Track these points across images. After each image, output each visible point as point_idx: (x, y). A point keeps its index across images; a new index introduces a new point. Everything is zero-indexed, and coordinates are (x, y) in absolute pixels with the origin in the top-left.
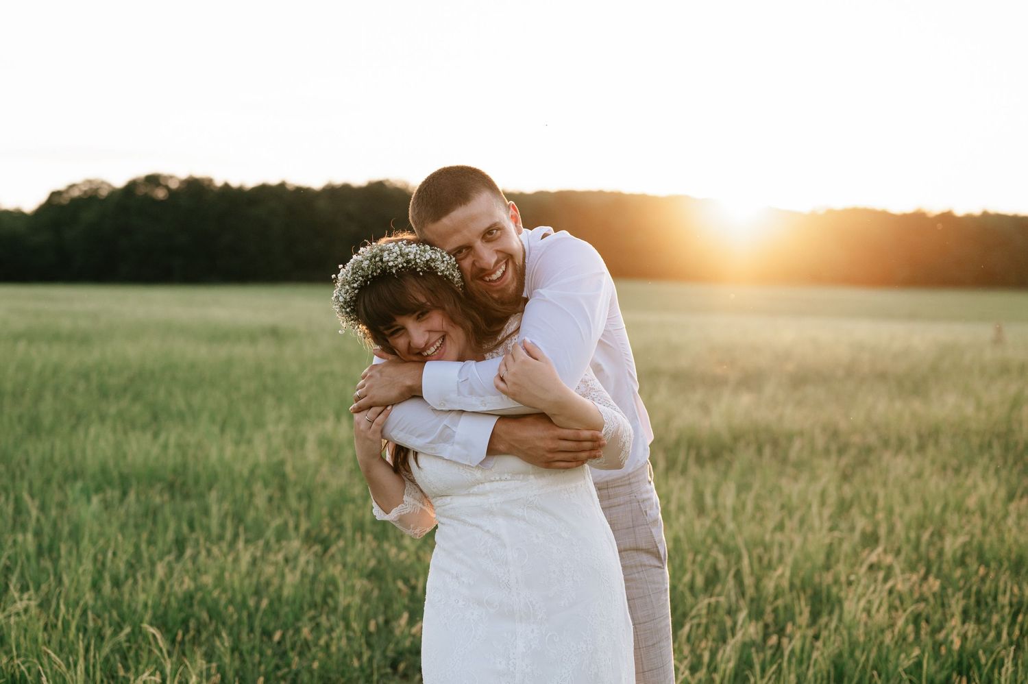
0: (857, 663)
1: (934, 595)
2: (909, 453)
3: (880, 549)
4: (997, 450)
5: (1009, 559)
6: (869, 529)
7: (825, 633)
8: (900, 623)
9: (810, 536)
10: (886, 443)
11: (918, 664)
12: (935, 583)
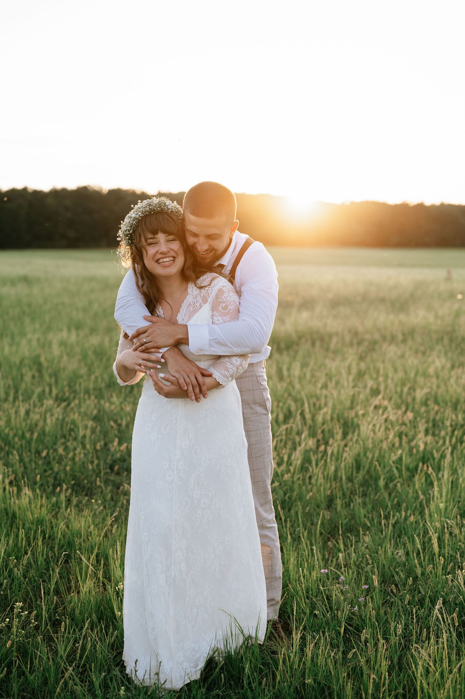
0: (367, 458)
1: (410, 422)
2: (397, 345)
3: (380, 397)
4: (446, 341)
5: (451, 402)
6: (375, 387)
7: (350, 444)
8: (391, 436)
9: (342, 391)
11: (401, 459)
12: (410, 415)
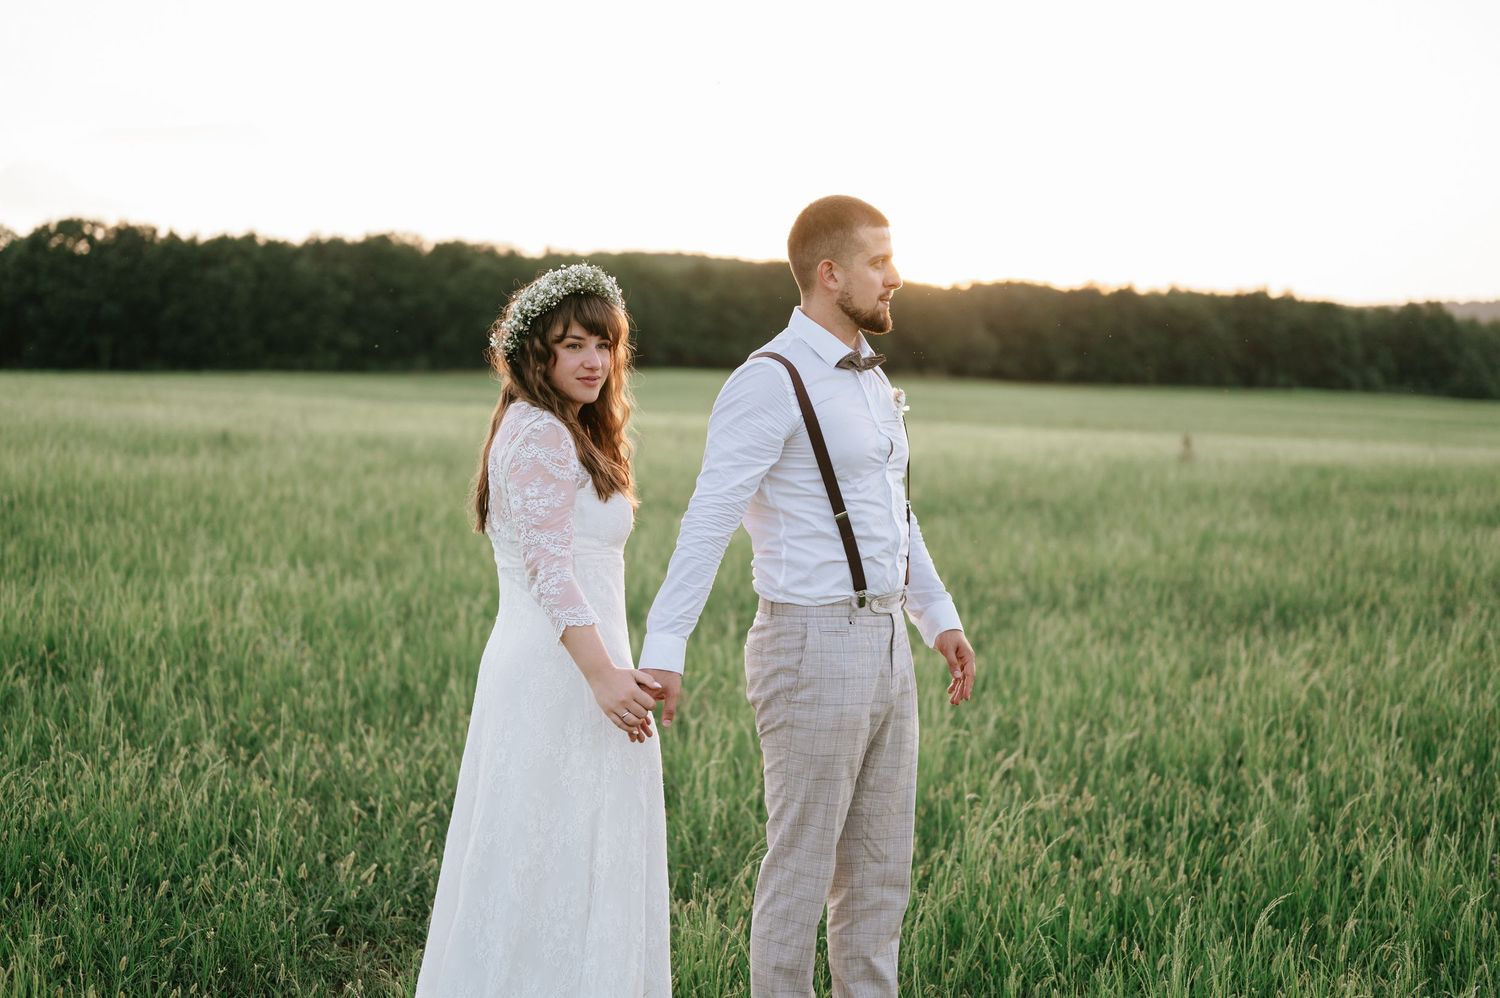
1: (1088, 815)
2: (1064, 613)
3: (1019, 750)
5: (1191, 761)
10: (1035, 599)
12: (1090, 801)
